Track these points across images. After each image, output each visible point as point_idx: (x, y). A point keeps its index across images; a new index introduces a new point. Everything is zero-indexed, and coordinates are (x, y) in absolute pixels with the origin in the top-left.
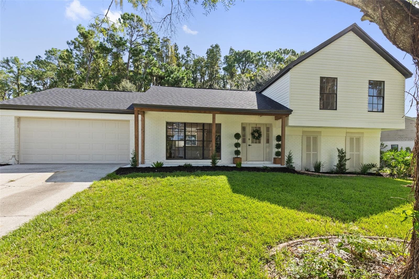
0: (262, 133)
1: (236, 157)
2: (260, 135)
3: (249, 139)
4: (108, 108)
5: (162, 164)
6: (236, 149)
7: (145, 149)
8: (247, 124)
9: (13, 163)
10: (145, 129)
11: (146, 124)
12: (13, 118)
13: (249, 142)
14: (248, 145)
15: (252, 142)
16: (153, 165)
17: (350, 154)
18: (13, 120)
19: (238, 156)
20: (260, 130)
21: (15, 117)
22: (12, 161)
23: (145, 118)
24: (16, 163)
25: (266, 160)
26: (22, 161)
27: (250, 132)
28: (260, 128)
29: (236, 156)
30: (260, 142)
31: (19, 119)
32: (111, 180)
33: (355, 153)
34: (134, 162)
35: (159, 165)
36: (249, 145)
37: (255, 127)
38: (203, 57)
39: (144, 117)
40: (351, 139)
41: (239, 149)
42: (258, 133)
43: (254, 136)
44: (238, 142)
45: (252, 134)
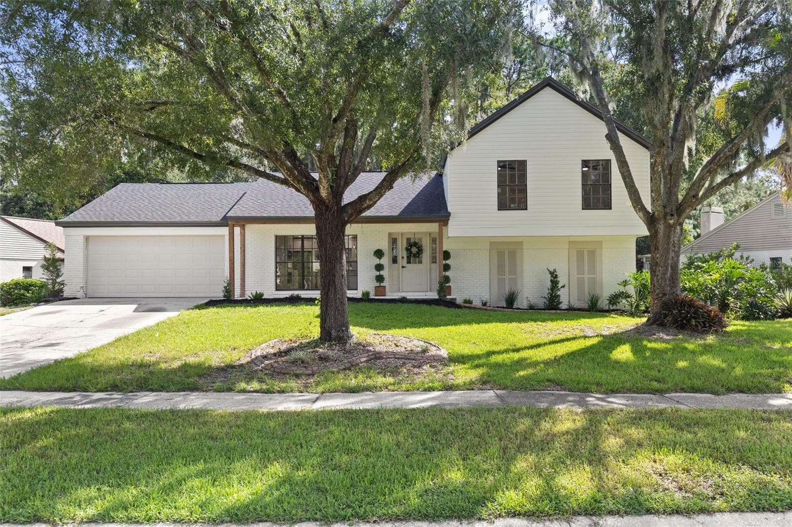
0: (424, 248)
1: (379, 285)
2: (420, 250)
3: (403, 257)
4: (197, 220)
5: (262, 295)
6: (378, 273)
7: (246, 276)
8: (398, 234)
9: (81, 297)
10: (246, 247)
11: (246, 240)
12: (82, 237)
13: (402, 262)
14: (401, 267)
15: (409, 262)
16: (251, 296)
17: (578, 278)
18: (81, 240)
19: (382, 284)
20: (421, 242)
21: (84, 236)
22: (80, 294)
23: (246, 231)
24: (84, 296)
25: (430, 291)
26: (90, 294)
27: (405, 245)
28: (421, 239)
30: (420, 262)
31: (87, 239)
32: (199, 310)
33: (586, 276)
34: (227, 291)
35: (258, 297)
36: (403, 267)
37: (412, 239)
39: (244, 229)
40: (580, 254)
41: (382, 273)
42: (417, 248)
43: (411, 252)
44: (381, 263)
45: (407, 249)
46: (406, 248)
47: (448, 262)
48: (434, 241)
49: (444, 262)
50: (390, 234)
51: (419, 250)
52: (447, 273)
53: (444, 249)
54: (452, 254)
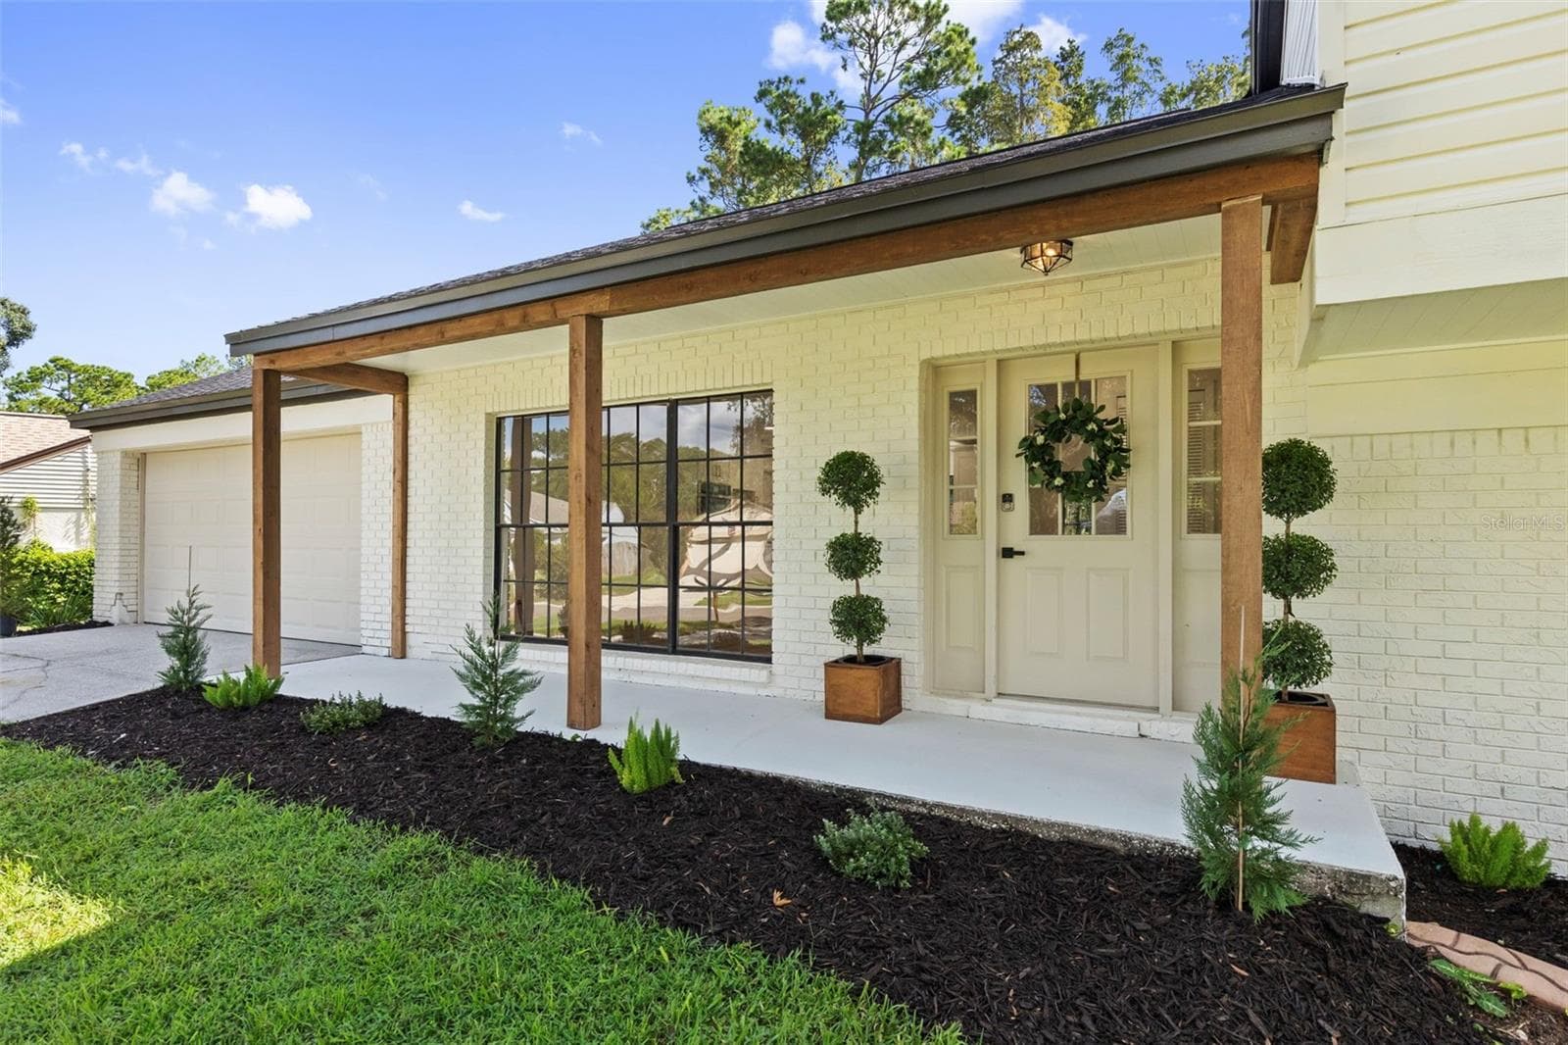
0: (1136, 436)
1: (854, 652)
2: (1110, 453)
3: (1007, 498)
6: (847, 588)
7: (409, 577)
8: (975, 360)
9: (116, 621)
11: (411, 440)
12: (119, 456)
13: (1005, 523)
14: (992, 555)
15: (1041, 525)
18: (117, 464)
20: (1120, 404)
22: (116, 613)
23: (411, 406)
24: (130, 618)
26: (146, 613)
27: (1020, 427)
28: (1115, 384)
29: (851, 649)
30: (1117, 525)
31: (140, 460)
36: (1008, 553)
37: (1068, 387)
38: (1226, 58)
39: (405, 401)
42: (1091, 437)
43: (1052, 468)
44: (865, 531)
45: (1033, 452)
46: (1028, 444)
47: (1305, 525)
48: (1205, 386)
49: (1273, 527)
50: (934, 370)
51: (1105, 453)
52: (1306, 610)
53: (1272, 435)
54: (1341, 469)
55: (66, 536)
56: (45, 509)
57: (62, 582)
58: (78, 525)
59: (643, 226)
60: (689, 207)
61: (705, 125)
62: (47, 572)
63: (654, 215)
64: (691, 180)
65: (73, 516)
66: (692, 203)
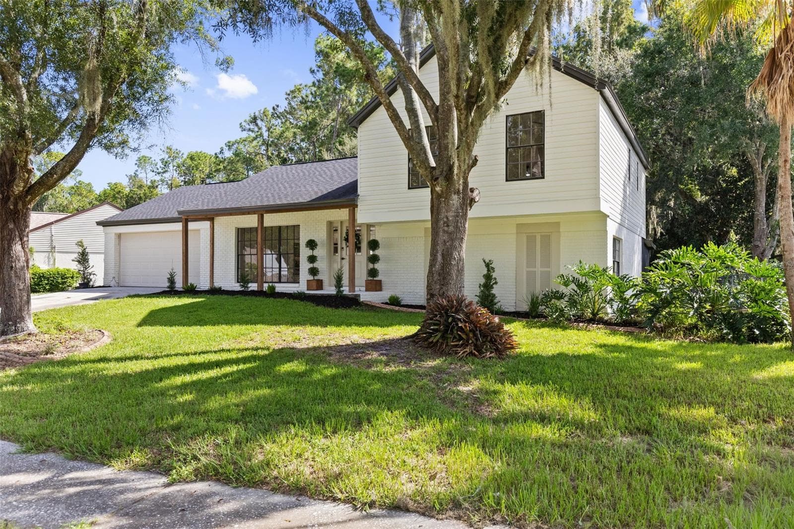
1: (313, 279)
3: (342, 248)
7: (214, 268)
8: (337, 221)
9: (113, 286)
10: (215, 240)
11: (215, 233)
13: (342, 253)
14: (340, 259)
17: (527, 272)
18: (113, 237)
19: (316, 278)
21: (115, 234)
22: (113, 283)
23: (215, 224)
24: (116, 285)
26: (121, 283)
27: (344, 235)
31: (119, 236)
33: (539, 269)
34: (171, 283)
36: (342, 259)
39: (213, 223)
40: (531, 240)
41: (316, 265)
44: (314, 254)
47: (376, 252)
49: (371, 252)
55: (44, 262)
56: (37, 252)
57: (48, 280)
58: (49, 258)
59: (286, 94)
60: (311, 84)
61: (318, 49)
62: (43, 276)
63: (293, 89)
64: (312, 72)
65: (47, 254)
66: (314, 83)
